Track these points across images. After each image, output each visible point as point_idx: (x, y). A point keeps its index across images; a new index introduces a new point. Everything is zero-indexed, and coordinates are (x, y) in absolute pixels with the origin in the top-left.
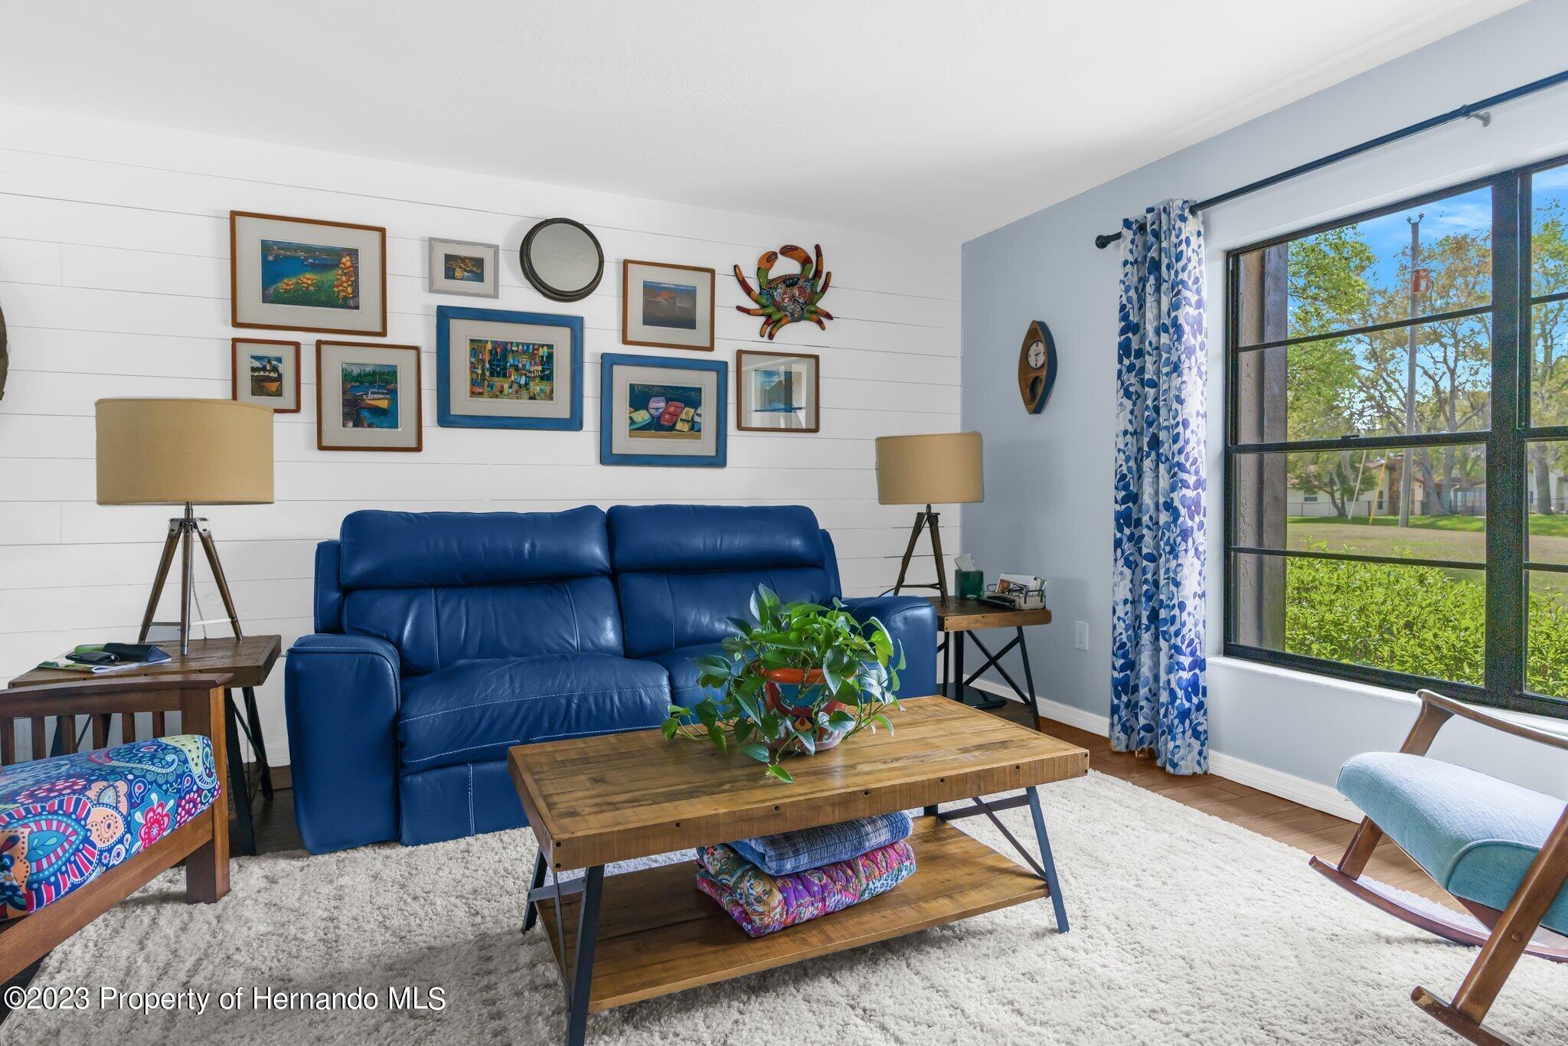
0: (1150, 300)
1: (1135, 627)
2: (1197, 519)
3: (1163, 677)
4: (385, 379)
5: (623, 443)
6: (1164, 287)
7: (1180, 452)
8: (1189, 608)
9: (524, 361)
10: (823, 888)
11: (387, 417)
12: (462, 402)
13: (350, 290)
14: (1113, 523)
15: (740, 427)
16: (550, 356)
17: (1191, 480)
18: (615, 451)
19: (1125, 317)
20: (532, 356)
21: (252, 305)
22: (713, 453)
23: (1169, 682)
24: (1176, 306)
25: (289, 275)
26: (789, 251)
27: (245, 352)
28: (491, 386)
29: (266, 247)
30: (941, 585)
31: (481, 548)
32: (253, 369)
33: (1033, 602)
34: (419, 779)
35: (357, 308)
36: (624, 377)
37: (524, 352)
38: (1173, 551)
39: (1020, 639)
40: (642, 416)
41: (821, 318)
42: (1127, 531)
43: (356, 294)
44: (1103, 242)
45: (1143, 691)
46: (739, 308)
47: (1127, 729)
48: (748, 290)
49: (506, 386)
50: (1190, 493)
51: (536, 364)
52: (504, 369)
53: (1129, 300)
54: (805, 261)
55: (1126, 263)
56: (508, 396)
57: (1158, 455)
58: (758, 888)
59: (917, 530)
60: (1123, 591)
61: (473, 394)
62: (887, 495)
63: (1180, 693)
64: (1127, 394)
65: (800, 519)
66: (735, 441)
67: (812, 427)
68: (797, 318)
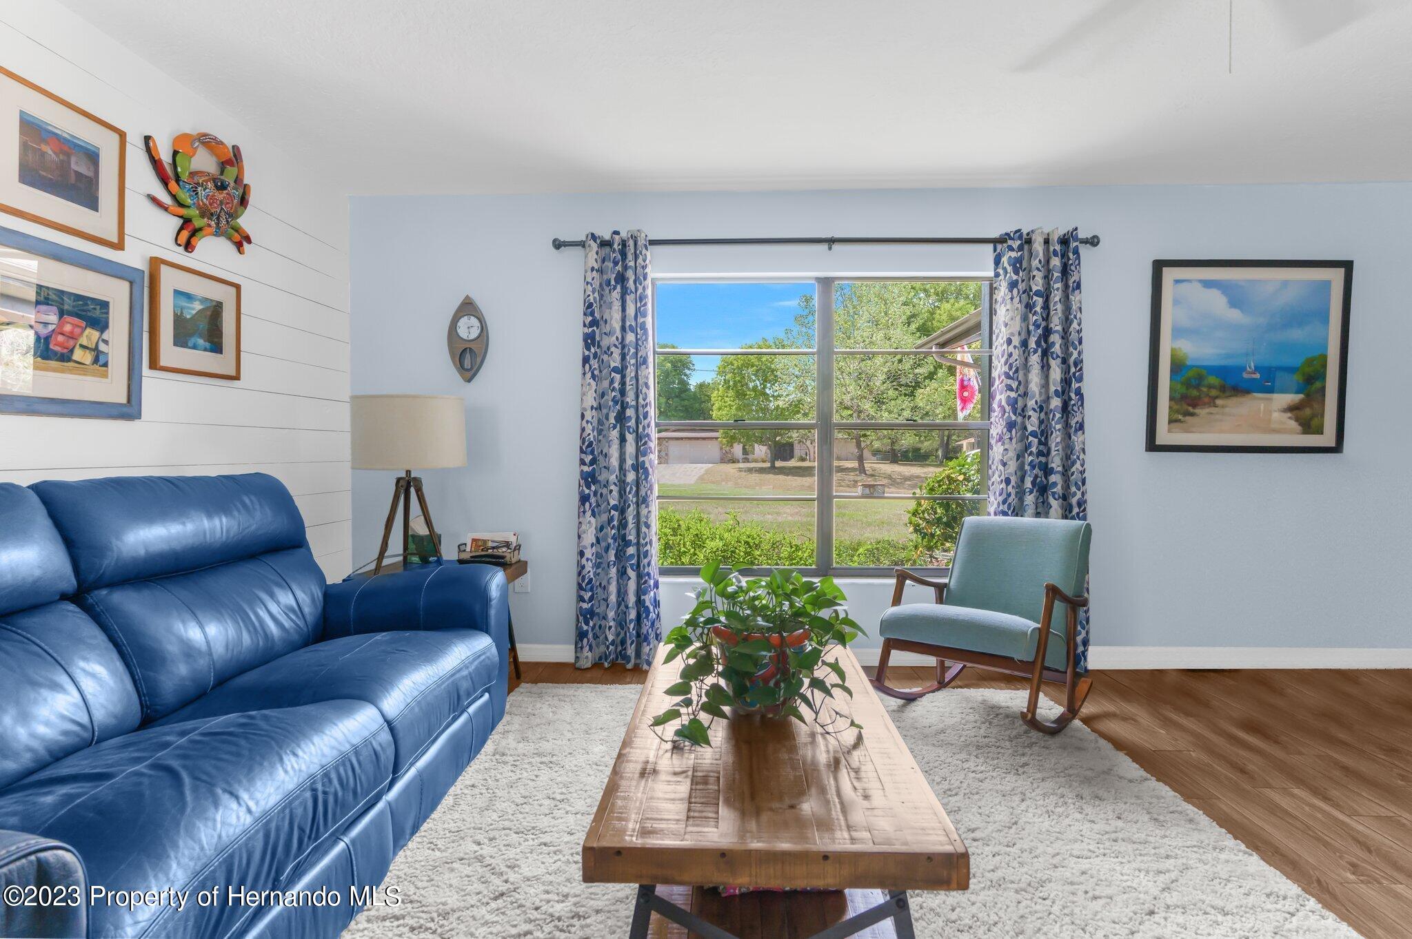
3: (631, 599)
7: (649, 426)
15: (154, 365)
17: (653, 447)
22: (125, 401)
26: (208, 142)
41: (240, 239)
42: (593, 488)
44: (559, 244)
45: (611, 615)
46: (154, 200)
48: (162, 175)
54: (224, 161)
57: (624, 427)
59: (397, 495)
60: (591, 537)
64: (593, 377)
66: (151, 382)
67: (233, 373)
68: (217, 234)
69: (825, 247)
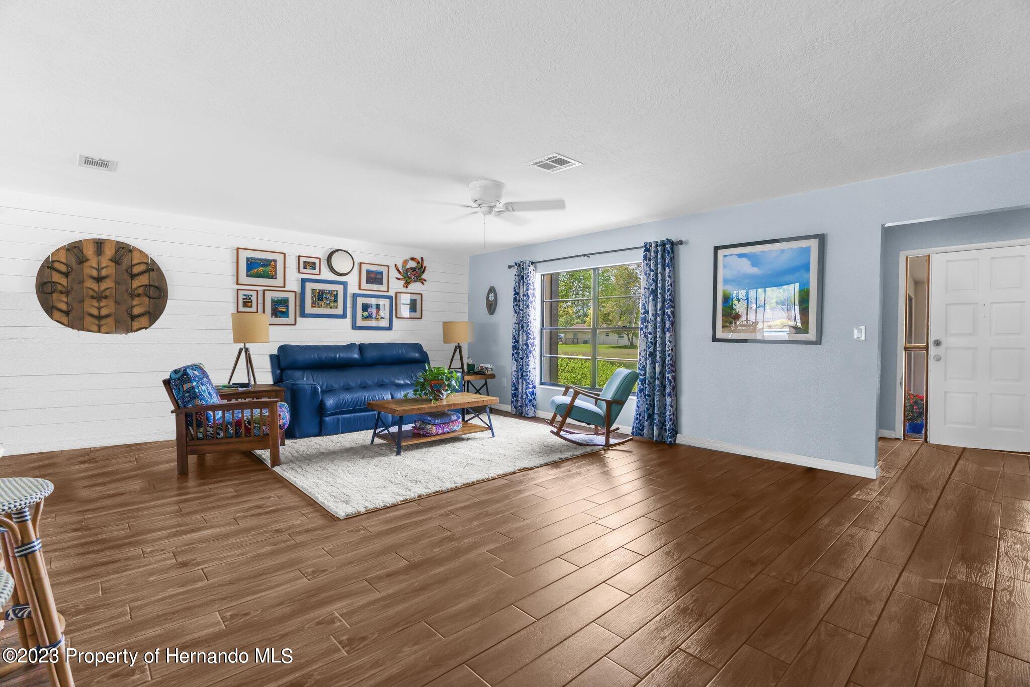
0: (521, 287)
1: (517, 378)
2: (533, 348)
3: (524, 391)
4: (285, 302)
5: (360, 322)
6: (525, 284)
7: (529, 330)
8: (531, 372)
9: (329, 296)
10: (443, 427)
11: (285, 314)
12: (309, 309)
13: (274, 273)
14: (511, 349)
15: (396, 317)
16: (337, 294)
17: (532, 337)
18: (357, 325)
19: (515, 290)
20: (331, 294)
21: (243, 278)
22: (388, 326)
23: (526, 392)
24: (527, 290)
25: (255, 268)
26: (413, 259)
27: (241, 293)
28: (318, 304)
29: (248, 259)
30: (462, 368)
31: (324, 357)
32: (243, 299)
33: (489, 372)
34: (327, 419)
35: (276, 279)
36: (360, 301)
37: (329, 293)
38: (527, 357)
39: (486, 384)
40: (366, 314)
41: (423, 281)
42: (515, 351)
43: (276, 274)
44: (510, 267)
45: (520, 396)
46: (397, 278)
47: (516, 407)
48: (400, 272)
49: (323, 304)
50: (532, 341)
51: (332, 297)
52: (322, 298)
53: (516, 286)
54: (418, 263)
55: (515, 275)
56: (323, 307)
57: (523, 330)
58: (430, 426)
59: (455, 351)
60: (514, 368)
61: (312, 307)
62: (446, 341)
63: (529, 395)
64: (516, 312)
65: (418, 347)
66: (396, 322)
67: (420, 317)
68: (415, 281)
69: (586, 257)
